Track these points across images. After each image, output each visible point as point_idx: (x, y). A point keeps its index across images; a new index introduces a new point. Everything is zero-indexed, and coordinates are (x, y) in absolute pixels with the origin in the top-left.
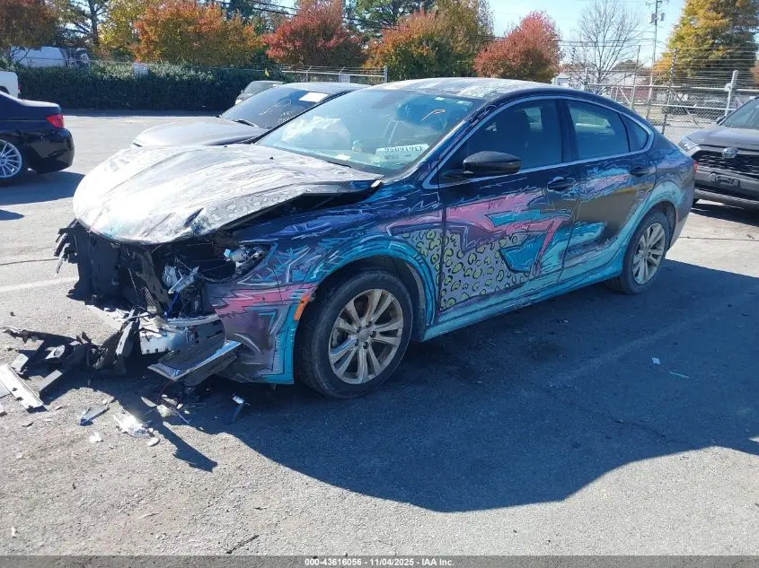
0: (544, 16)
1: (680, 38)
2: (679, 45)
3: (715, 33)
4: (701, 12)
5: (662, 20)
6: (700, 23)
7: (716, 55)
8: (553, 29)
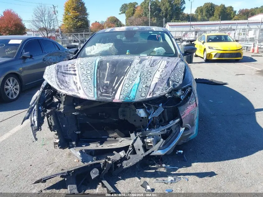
0: (12, 11)
1: (67, 19)
2: (67, 21)
3: (76, 17)
4: (71, 11)
5: (57, 13)
6: (71, 14)
7: (79, 24)
8: (17, 16)
